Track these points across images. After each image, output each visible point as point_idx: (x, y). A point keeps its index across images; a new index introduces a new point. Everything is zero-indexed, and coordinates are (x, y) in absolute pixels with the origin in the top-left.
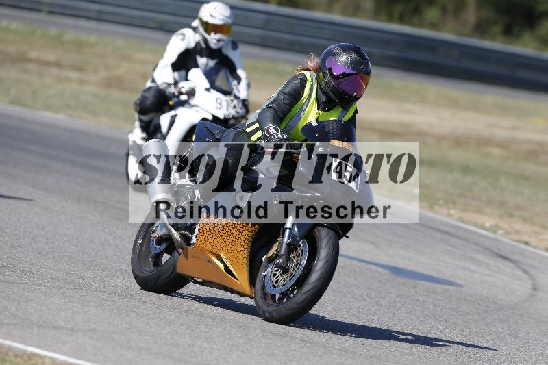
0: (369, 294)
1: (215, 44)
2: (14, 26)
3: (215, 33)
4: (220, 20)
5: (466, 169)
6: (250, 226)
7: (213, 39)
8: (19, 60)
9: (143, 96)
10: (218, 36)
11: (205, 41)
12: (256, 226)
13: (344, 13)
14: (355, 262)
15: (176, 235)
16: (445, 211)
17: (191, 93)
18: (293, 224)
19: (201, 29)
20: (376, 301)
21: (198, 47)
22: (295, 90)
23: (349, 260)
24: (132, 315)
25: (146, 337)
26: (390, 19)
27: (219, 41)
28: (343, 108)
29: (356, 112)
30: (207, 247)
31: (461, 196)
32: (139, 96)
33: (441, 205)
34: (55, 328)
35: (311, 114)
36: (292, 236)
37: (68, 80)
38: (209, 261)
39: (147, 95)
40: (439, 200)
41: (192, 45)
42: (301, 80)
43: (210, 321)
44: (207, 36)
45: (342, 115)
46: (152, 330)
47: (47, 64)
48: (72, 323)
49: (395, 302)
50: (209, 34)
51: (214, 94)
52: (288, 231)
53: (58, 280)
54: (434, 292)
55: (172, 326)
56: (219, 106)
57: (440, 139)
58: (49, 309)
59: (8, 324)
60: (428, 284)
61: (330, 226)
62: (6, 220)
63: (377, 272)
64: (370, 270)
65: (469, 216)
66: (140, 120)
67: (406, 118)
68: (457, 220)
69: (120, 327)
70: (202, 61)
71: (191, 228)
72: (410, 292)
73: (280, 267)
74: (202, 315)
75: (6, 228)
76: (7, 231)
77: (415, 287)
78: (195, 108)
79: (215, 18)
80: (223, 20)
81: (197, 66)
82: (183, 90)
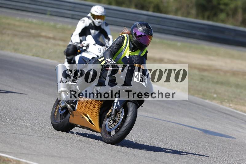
0: (193, 142)
1: (97, 24)
2: (34, 21)
3: (98, 19)
4: (100, 13)
5: (237, 86)
6: (99, 101)
7: (97, 21)
8: (37, 36)
9: (67, 48)
10: (99, 20)
11: (93, 23)
12: (102, 102)
13: (183, 16)
14: (187, 127)
15: (69, 106)
16: (228, 105)
17: (88, 46)
18: (118, 101)
19: (91, 18)
20: (197, 145)
21: (91, 26)
22: (120, 42)
23: (185, 127)
24: (87, 150)
25: (93, 161)
26: (203, 18)
27: (99, 22)
28: (141, 50)
29: (147, 52)
30: (81, 111)
31: (235, 98)
32: (66, 48)
33: (226, 102)
34: (52, 156)
35: (127, 53)
36: (117, 106)
37: (59, 45)
38: (82, 117)
39: (69, 48)
40: (225, 100)
41: (88, 25)
42: (122, 38)
43: (121, 154)
44: (94, 20)
45: (141, 53)
46: (96, 157)
47: (50, 38)
48: (60, 154)
49: (205, 146)
50: (95, 20)
51: (98, 46)
52: (115, 104)
53: (54, 135)
54: (223, 141)
55: (105, 156)
56: (100, 51)
57: (226, 72)
58: (50, 148)
59: (31, 154)
60: (220, 137)
61: (134, 102)
62: (31, 108)
63: (197, 132)
64: (194, 131)
65: (239, 107)
66: (67, 59)
67: (210, 63)
68: (233, 109)
69: (81, 156)
70: (93, 31)
71: (75, 103)
72: (212, 141)
73: (112, 120)
74: (118, 151)
75: (31, 111)
76: (31, 112)
77: (214, 139)
78: (89, 53)
79: (97, 12)
80: (101, 13)
81: (90, 34)
82: (84, 45)
